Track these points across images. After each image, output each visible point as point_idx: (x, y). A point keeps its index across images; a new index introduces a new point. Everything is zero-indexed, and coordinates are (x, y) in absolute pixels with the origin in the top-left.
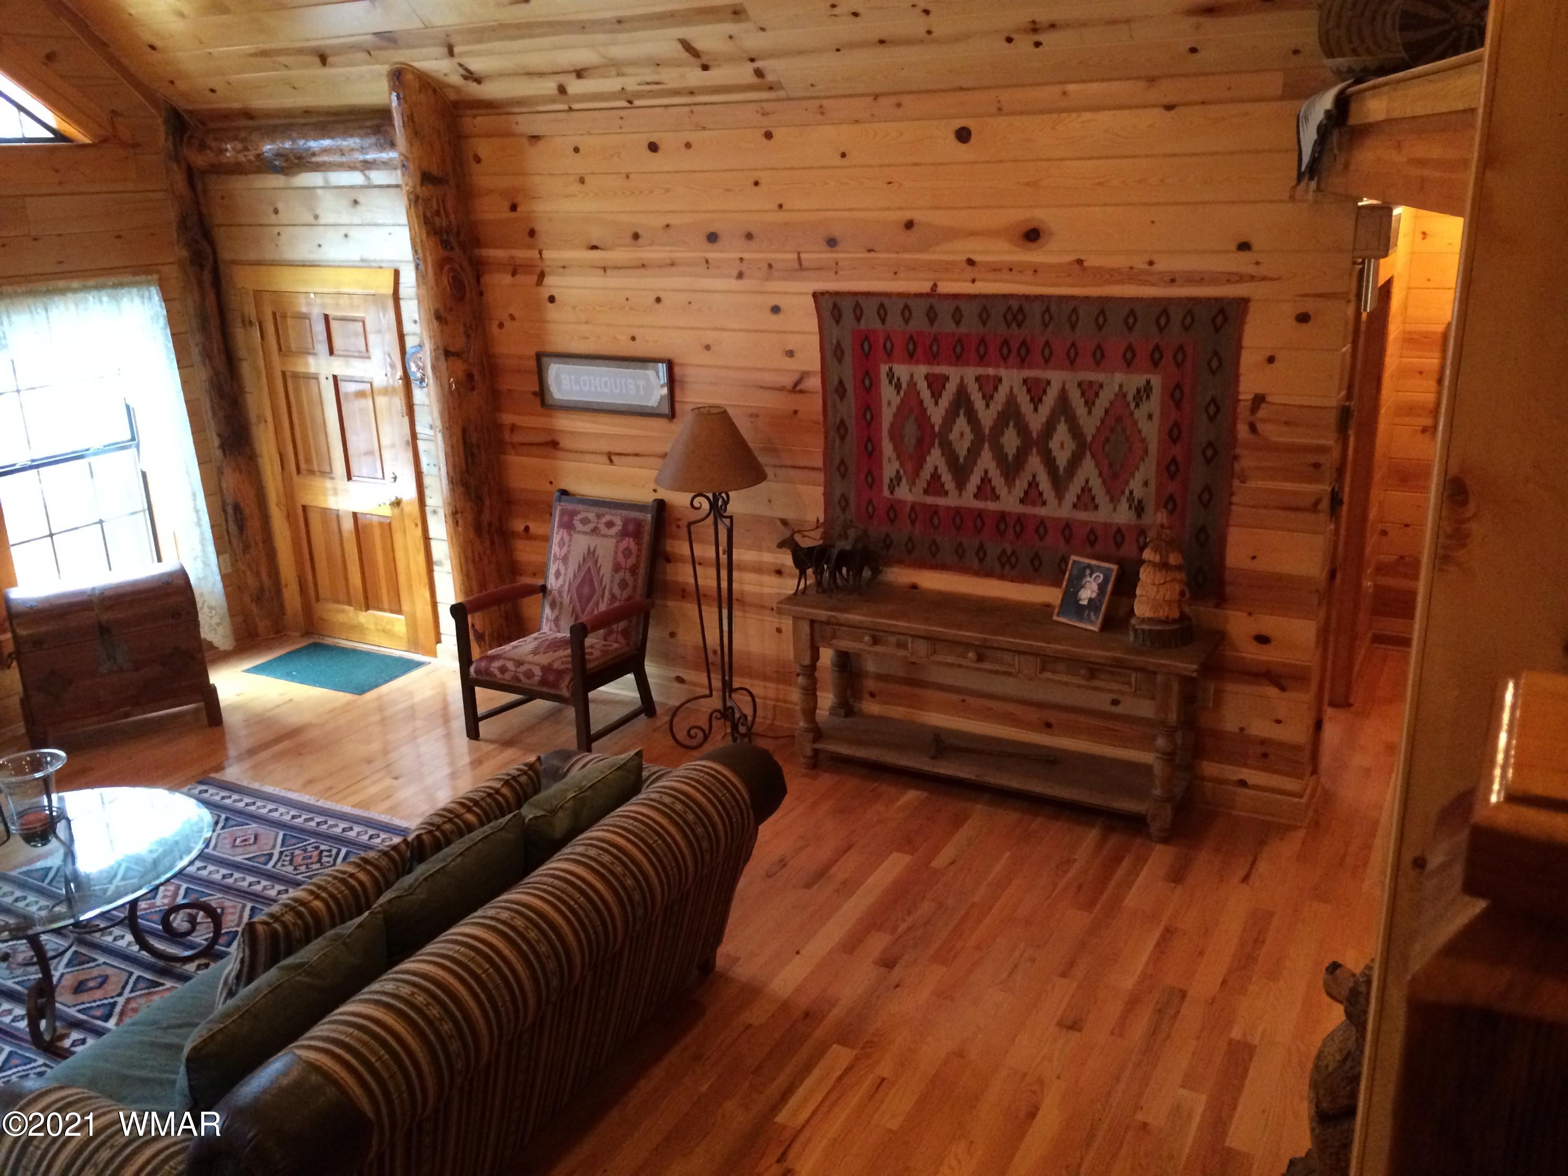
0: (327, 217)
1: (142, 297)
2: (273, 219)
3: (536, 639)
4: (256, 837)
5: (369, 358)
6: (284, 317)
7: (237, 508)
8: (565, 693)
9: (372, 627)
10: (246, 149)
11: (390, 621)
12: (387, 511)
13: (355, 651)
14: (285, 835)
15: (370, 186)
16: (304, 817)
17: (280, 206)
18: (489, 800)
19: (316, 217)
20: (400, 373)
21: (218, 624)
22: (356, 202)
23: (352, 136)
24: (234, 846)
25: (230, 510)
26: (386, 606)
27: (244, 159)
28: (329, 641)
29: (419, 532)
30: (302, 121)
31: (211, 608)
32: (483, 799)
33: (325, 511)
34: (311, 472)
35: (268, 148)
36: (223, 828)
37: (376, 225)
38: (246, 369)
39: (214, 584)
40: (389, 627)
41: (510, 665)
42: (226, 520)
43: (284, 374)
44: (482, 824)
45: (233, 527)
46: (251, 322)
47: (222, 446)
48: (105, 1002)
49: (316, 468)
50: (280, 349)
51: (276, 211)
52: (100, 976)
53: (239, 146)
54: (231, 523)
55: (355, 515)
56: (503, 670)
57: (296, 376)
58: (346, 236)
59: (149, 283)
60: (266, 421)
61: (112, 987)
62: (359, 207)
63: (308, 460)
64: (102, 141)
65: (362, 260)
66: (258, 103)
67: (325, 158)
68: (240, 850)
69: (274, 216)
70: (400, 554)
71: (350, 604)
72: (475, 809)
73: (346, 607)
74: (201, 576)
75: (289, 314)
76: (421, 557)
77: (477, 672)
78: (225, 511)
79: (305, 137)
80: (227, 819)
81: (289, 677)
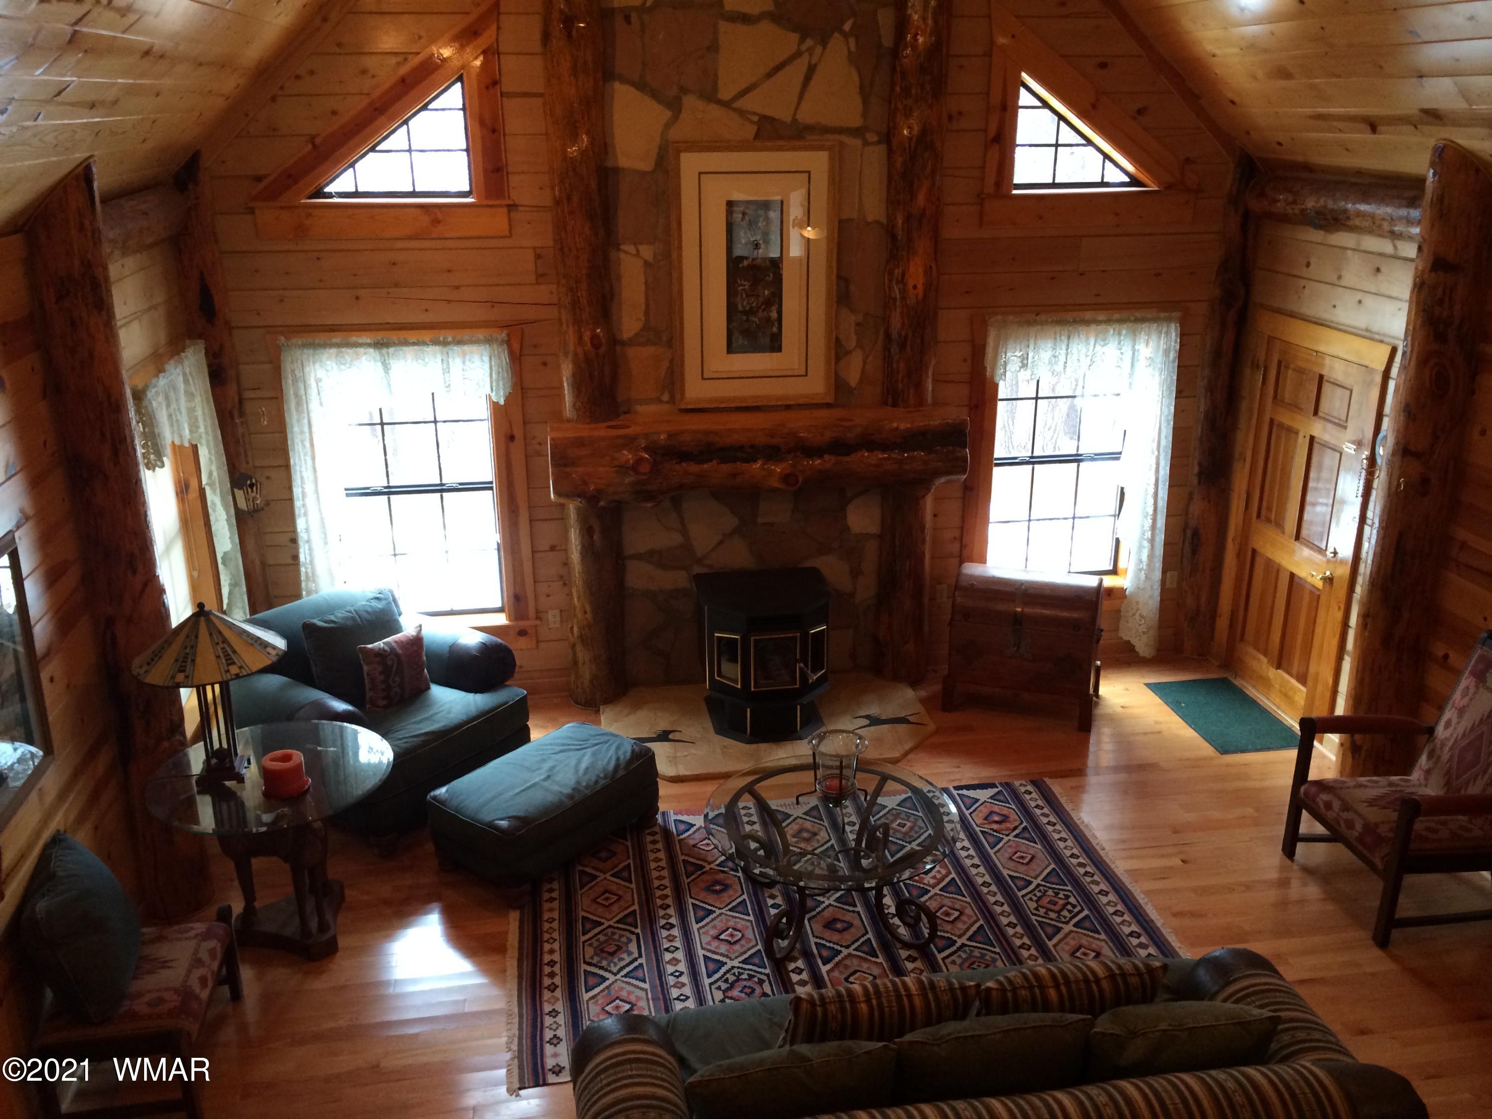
0: (1349, 278)
1: (1160, 332)
2: (1304, 272)
4: (1033, 858)
5: (1345, 428)
6: (1287, 367)
7: (1196, 534)
9: (1277, 686)
10: (1294, 202)
11: (1293, 688)
12: (1320, 584)
13: (1253, 703)
14: (1054, 869)
15: (1396, 257)
17: (1313, 261)
19: (1340, 277)
20: (1366, 453)
21: (1144, 633)
22: (1378, 270)
23: (1387, 205)
24: (1010, 858)
25: (1189, 533)
26: (1295, 671)
27: (1291, 212)
28: (1238, 682)
29: (1339, 615)
30: (1355, 180)
31: (1142, 616)
33: (1269, 563)
34: (1268, 520)
35: (1311, 203)
36: (1016, 836)
37: (1390, 297)
38: (1244, 405)
39: (1151, 597)
40: (1290, 694)
42: (1184, 542)
43: (1272, 421)
45: (1187, 549)
46: (1258, 366)
47: (1200, 474)
49: (1273, 517)
50: (1275, 397)
51: (1308, 265)
52: (848, 922)
53: (1290, 198)
54: (1187, 544)
55: (1292, 575)
56: (1328, 805)
57: (1281, 426)
58: (1360, 302)
59: (1169, 320)
60: (1245, 460)
61: (848, 937)
62: (1379, 275)
63: (1269, 509)
64: (1169, 187)
65: (1367, 330)
66: (1320, 159)
67: (1357, 222)
69: (1305, 269)
70: (1319, 629)
71: (1265, 654)
73: (1262, 657)
74: (1141, 586)
75: (1292, 366)
76: (1335, 642)
78: (1184, 531)
79: (1346, 199)
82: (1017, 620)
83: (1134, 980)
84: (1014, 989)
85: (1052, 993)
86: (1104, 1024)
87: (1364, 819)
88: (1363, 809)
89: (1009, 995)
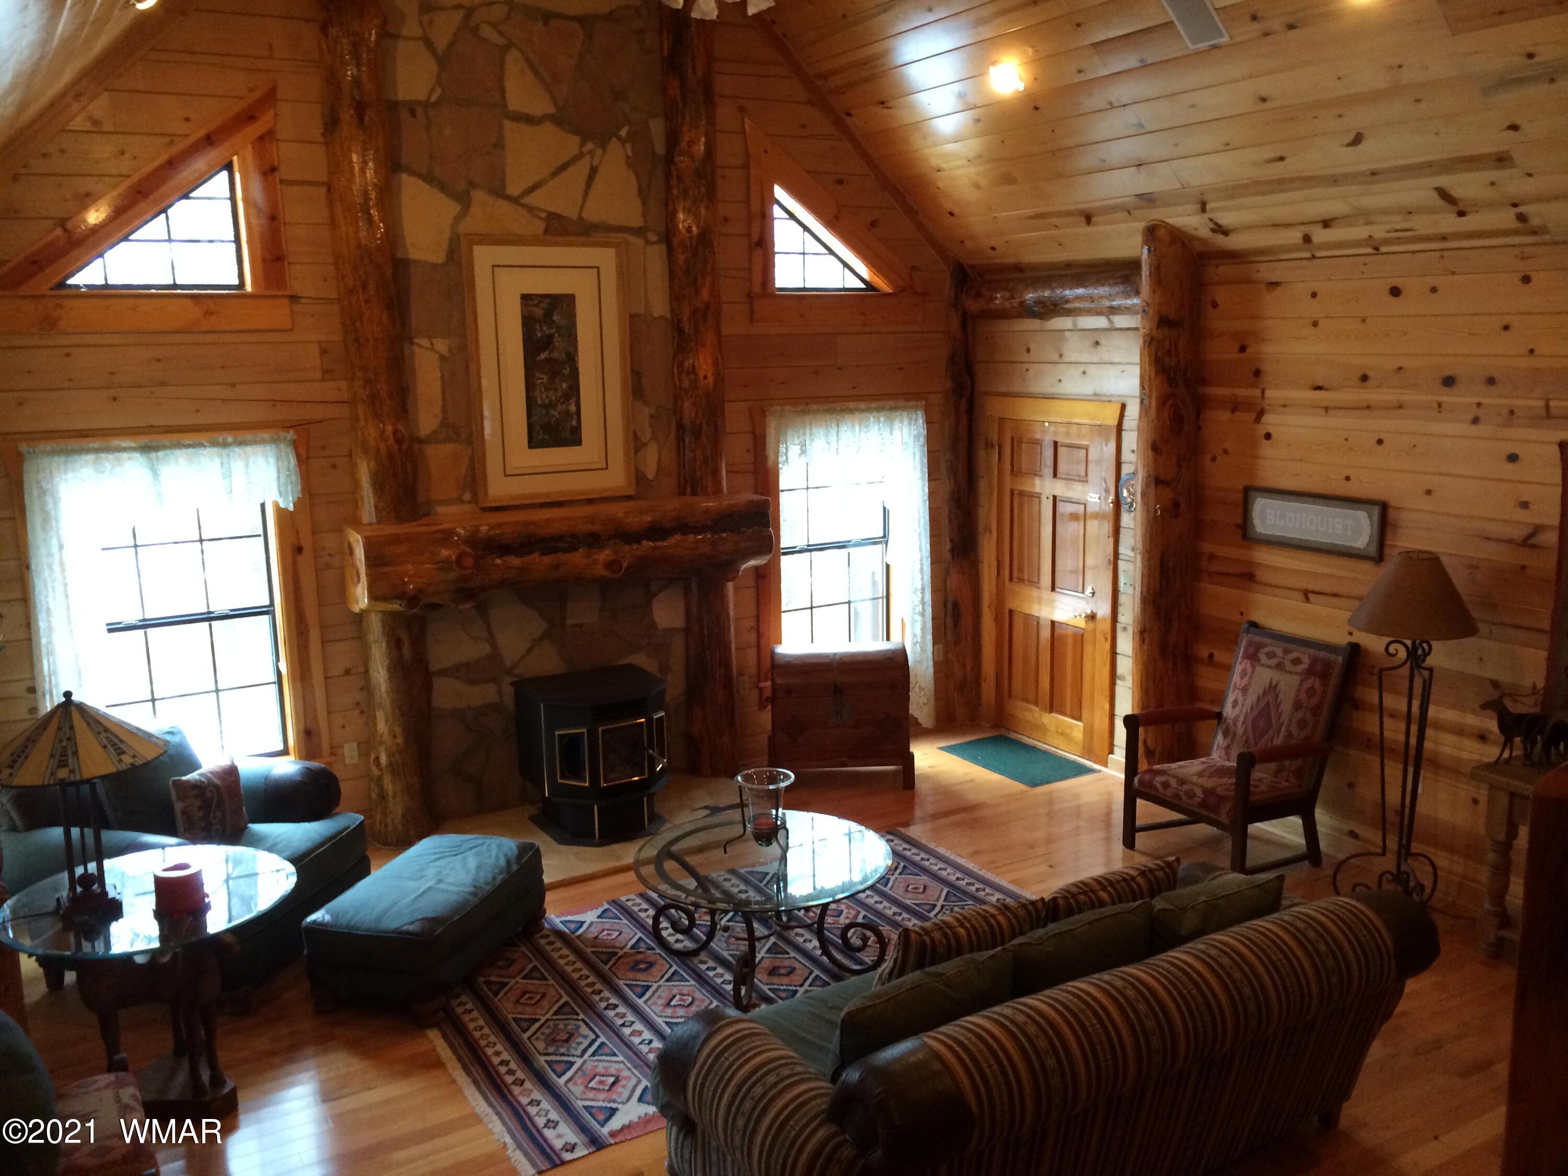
0: (1070, 356)
1: (910, 419)
2: (1025, 357)
3: (1203, 763)
4: (925, 887)
5: (1087, 482)
6: (1020, 442)
7: (956, 606)
8: (1224, 819)
9: (1053, 729)
10: (1012, 297)
11: (1071, 727)
12: (1082, 623)
13: (1034, 749)
14: (948, 892)
15: (1112, 329)
16: (966, 881)
17: (1032, 346)
18: (1123, 884)
19: (1061, 356)
20: (1111, 498)
21: (924, 704)
22: (1097, 343)
23: (1103, 285)
24: (906, 891)
25: (950, 607)
26: (1068, 711)
27: (1009, 306)
28: (1014, 736)
29: (1107, 646)
30: (1063, 273)
31: (921, 689)
32: (1118, 882)
33: (1028, 617)
34: (1021, 580)
35: (1030, 296)
36: (900, 874)
37: (1112, 363)
38: (982, 485)
39: (927, 668)
40: (1068, 731)
41: (1173, 782)
42: (946, 615)
43: (1012, 491)
44: (1114, 903)
45: (949, 621)
46: (992, 446)
47: (952, 550)
48: (790, 988)
49: (1026, 578)
50: (1012, 470)
51: (1028, 351)
52: (790, 967)
53: (1007, 295)
54: (949, 617)
55: (1053, 623)
56: (1166, 785)
57: (1022, 494)
58: (1084, 373)
59: (916, 408)
60: (991, 532)
61: (797, 978)
62: (1098, 347)
63: (1021, 570)
64: (900, 292)
65: (1095, 395)
66: (1030, 257)
67: (1077, 305)
68: (910, 895)
69: (1026, 354)
70: (1087, 664)
71: (1036, 704)
72: (1109, 888)
73: (1034, 707)
74: (918, 659)
75: (1025, 440)
76: (1106, 670)
77: (1140, 782)
78: (945, 606)
79: (1063, 287)
80: (905, 867)
81: (975, 760)
82: (838, 689)
83: (1160, 874)
84: (1073, 896)
85: (1103, 894)
86: (1159, 903)
87: (1201, 787)
88: (1195, 779)
89: (1072, 901)
